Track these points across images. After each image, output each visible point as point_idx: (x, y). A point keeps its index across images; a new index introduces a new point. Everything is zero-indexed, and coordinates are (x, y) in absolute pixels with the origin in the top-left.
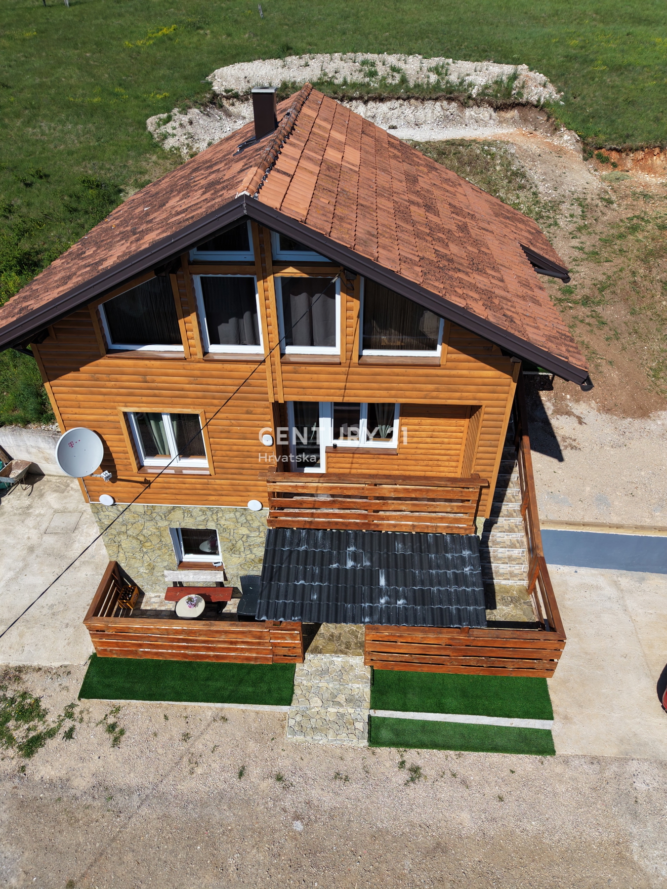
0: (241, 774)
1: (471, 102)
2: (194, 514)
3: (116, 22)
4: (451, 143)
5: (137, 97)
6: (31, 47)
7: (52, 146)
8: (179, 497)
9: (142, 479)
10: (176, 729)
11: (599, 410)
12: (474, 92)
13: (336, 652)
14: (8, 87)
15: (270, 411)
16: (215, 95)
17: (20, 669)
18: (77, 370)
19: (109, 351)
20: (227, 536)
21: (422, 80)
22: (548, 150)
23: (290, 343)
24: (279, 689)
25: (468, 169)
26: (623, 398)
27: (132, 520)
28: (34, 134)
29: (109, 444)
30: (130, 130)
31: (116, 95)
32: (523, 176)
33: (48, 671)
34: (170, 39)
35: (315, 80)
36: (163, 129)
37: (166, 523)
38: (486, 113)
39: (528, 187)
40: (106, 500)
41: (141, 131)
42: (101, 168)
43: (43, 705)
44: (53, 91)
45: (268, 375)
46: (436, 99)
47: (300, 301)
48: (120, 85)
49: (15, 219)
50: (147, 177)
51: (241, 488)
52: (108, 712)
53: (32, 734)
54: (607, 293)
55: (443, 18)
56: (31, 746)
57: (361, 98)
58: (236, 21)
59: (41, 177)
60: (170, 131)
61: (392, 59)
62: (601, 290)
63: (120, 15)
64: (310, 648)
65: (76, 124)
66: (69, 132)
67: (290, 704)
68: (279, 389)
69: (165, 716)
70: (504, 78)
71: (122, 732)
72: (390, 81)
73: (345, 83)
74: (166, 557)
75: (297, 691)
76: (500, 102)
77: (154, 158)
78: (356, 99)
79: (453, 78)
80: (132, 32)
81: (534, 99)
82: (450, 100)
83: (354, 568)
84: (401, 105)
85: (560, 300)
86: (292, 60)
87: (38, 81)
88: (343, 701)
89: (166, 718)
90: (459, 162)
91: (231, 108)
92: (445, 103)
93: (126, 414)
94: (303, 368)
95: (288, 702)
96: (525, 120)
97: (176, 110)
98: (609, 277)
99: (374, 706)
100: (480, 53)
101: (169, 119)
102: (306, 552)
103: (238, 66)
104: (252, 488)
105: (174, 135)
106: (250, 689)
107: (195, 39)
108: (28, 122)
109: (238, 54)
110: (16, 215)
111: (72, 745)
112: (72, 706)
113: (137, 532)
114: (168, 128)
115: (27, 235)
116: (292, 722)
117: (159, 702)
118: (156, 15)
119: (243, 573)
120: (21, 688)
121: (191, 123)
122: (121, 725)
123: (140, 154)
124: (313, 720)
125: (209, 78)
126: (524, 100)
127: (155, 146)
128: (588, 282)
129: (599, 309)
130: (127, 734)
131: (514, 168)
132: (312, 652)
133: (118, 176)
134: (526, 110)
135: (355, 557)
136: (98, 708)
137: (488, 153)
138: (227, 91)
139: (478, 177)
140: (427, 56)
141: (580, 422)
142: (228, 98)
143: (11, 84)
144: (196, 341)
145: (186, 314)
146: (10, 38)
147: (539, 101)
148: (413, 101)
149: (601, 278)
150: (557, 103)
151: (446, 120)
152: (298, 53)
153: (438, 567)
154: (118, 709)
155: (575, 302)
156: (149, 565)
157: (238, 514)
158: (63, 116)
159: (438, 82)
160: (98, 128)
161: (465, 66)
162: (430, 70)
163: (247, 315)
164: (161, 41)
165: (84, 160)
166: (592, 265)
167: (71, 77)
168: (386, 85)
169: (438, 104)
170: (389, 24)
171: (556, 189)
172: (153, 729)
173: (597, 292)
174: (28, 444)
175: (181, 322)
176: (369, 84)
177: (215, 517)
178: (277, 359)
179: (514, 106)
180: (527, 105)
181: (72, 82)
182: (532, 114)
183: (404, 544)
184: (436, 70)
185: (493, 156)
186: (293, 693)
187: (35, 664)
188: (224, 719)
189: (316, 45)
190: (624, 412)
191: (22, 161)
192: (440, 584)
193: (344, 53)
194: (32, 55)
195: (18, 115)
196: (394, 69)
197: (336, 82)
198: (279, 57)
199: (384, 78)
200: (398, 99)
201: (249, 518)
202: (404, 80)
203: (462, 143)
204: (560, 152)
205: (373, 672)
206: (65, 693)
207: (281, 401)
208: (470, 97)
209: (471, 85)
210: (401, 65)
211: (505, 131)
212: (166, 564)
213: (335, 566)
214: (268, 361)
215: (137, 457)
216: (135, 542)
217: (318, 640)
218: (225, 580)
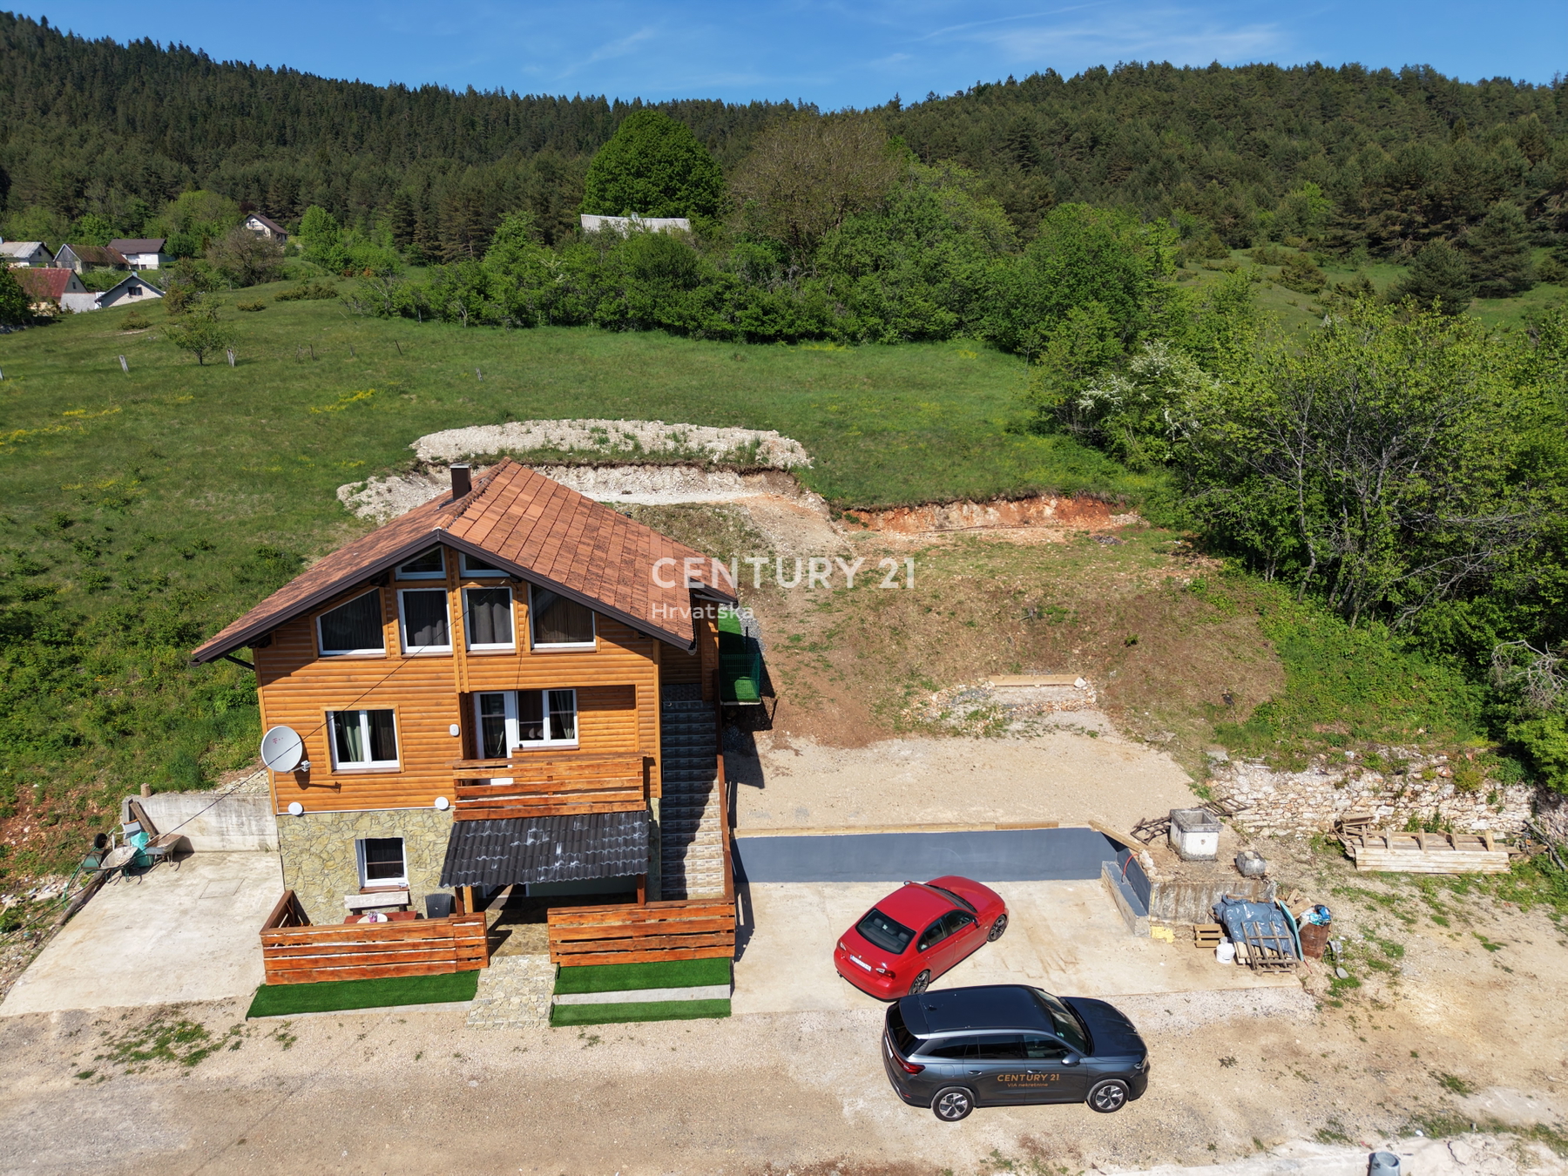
0: (418, 1057)
1: (713, 468)
2: (382, 820)
3: (297, 386)
4: (682, 506)
5: (325, 466)
6: (188, 413)
7: (219, 517)
8: (368, 800)
9: (332, 782)
10: (351, 1033)
11: (818, 744)
12: (715, 459)
13: (523, 954)
14: (161, 457)
15: (457, 701)
16: (420, 463)
17: (177, 1006)
18: (289, 675)
19: (320, 656)
20: (413, 845)
21: (659, 446)
22: (790, 512)
23: (474, 641)
24: (462, 989)
25: (700, 530)
26: (842, 731)
27: (318, 834)
28: (197, 505)
29: (307, 745)
30: (317, 499)
31: (301, 464)
32: (758, 536)
33: (210, 1004)
34: (366, 404)
35: (538, 446)
36: (356, 497)
37: (353, 834)
38: (730, 478)
39: (764, 546)
40: (295, 808)
41: (329, 500)
42: (280, 538)
43: (206, 1028)
44: (219, 460)
45: (456, 668)
46: (674, 465)
47: (482, 610)
48: (304, 453)
49: (169, 593)
50: (335, 546)
51: (429, 785)
52: (279, 1025)
53: (194, 1050)
54: (835, 640)
55: (694, 383)
56: (195, 1058)
57: (589, 464)
58: (449, 385)
59: (206, 549)
60: (365, 499)
61: (626, 426)
62: (829, 637)
63: (303, 377)
64: (495, 953)
65: (251, 494)
66: (242, 502)
67: (472, 999)
68: (465, 680)
69: (339, 1023)
70: (747, 444)
71: (293, 1039)
72: (622, 447)
73: (572, 449)
74: (349, 878)
75: (480, 989)
76: (743, 468)
77: (345, 526)
78: (584, 465)
79: (693, 445)
80: (318, 397)
81: (780, 464)
82: (689, 466)
83: (533, 844)
84: (635, 471)
85: (788, 647)
86: (514, 426)
87: (200, 449)
88: (526, 992)
89: (341, 1025)
90: (690, 524)
91: (438, 475)
92: (684, 469)
93: (326, 712)
94: (485, 660)
95: (470, 998)
96: (774, 484)
97: (372, 479)
98: (838, 625)
99: (558, 993)
100: (730, 420)
101: (364, 487)
102: (489, 836)
103: (447, 433)
104: (439, 784)
105: (369, 503)
107: (398, 404)
108: (191, 493)
109: (449, 420)
110: (172, 588)
111: (239, 1054)
112: (239, 1026)
113: (321, 848)
114: (363, 496)
115: (186, 607)
116: (473, 1014)
117: (333, 1013)
118: (349, 376)
119: (428, 892)
120: (180, 1019)
121: (390, 491)
122: (292, 1034)
123: (328, 523)
124: (495, 1011)
125: (413, 446)
126: (769, 465)
127: (345, 514)
128: (818, 630)
129: (825, 654)
130: (299, 1039)
131: (747, 529)
132: (498, 955)
133: (300, 546)
134: (774, 474)
135: (535, 836)
136: (268, 1024)
137: (720, 515)
138: (433, 458)
139: (712, 538)
140: (669, 422)
141: (797, 753)
142: (434, 465)
143: (164, 453)
144: (396, 643)
145: (390, 620)
146: (160, 403)
147: (785, 466)
148: (648, 467)
149: (830, 626)
150: (805, 468)
151: (687, 485)
152: (520, 419)
153: (611, 836)
154: (289, 1023)
155: (803, 649)
156: (328, 892)
157: (425, 816)
158: (235, 486)
159: (676, 449)
160: (277, 498)
161: (709, 432)
162: (667, 437)
163: (440, 623)
164: (356, 407)
165: (259, 530)
166: (823, 615)
167: (243, 445)
168: (618, 452)
169: (677, 469)
170: (630, 389)
171: (794, 548)
172: (325, 1035)
173: (825, 639)
174: (184, 811)
175: (385, 628)
176: (599, 451)
177: (402, 822)
178: (464, 654)
179: (759, 470)
180: (773, 469)
181: (244, 450)
182: (781, 478)
183: (582, 822)
184: (675, 437)
185: (725, 518)
186: (476, 990)
187: (195, 1000)
188: (403, 1021)
189: (543, 410)
190: (843, 743)
191: (182, 533)
192: (611, 847)
193: (574, 420)
194: (190, 422)
195: (177, 486)
196: (627, 436)
197: (561, 448)
198: (496, 423)
199: (616, 445)
200: (631, 465)
201: (436, 820)
202: (637, 447)
203: (693, 506)
204: (803, 513)
205: (559, 968)
206: (230, 1018)
207: (467, 691)
208: (711, 463)
209: (712, 451)
210: (638, 432)
211: (749, 495)
212: (346, 888)
213: (516, 843)
214: (456, 657)
215: (332, 760)
216: (318, 862)
217: (504, 947)
218: (410, 903)
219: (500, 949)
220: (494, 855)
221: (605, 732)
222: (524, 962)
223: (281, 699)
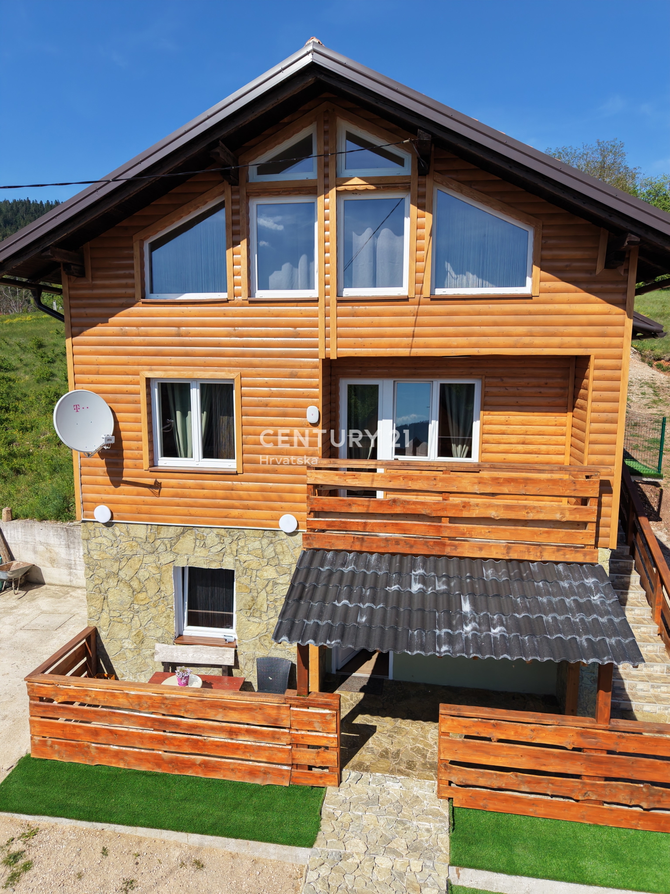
2: (208, 542)
8: (193, 510)
9: (151, 481)
13: (392, 772)
15: (319, 372)
18: (103, 324)
19: (144, 298)
20: (247, 581)
23: (350, 284)
24: (296, 822)
27: (129, 553)
29: (122, 425)
37: (171, 557)
40: (102, 513)
45: (321, 319)
47: (363, 239)
51: (274, 495)
52: (16, 836)
64: (350, 764)
67: (311, 846)
68: (332, 340)
69: (104, 849)
71: (27, 867)
74: (162, 620)
75: (326, 827)
83: (422, 592)
88: (402, 849)
89: (105, 852)
93: (148, 380)
94: (362, 308)
95: (309, 842)
99: (457, 862)
102: (353, 573)
104: (287, 496)
106: (249, 819)
113: (131, 573)
116: (312, 876)
117: (99, 826)
119: (261, 653)
122: (30, 856)
124: (349, 878)
130: (35, 870)
132: (354, 768)
135: (423, 580)
144: (242, 278)
145: (236, 241)
153: (550, 595)
154: (34, 833)
156: (137, 635)
157: (265, 541)
163: (303, 260)
172: (76, 868)
174: (38, 539)
175: (229, 254)
177: (234, 547)
178: (332, 298)
183: (496, 570)
186: (318, 828)
188: (199, 865)
192: (555, 612)
201: (279, 549)
205: (453, 810)
207: (333, 357)
212: (159, 633)
213: (395, 587)
214: (321, 303)
215: (152, 451)
216: (126, 592)
217: (363, 755)
218: (237, 665)
219: (356, 758)
220: (361, 599)
221: (520, 447)
222: (394, 786)
223: (93, 358)
